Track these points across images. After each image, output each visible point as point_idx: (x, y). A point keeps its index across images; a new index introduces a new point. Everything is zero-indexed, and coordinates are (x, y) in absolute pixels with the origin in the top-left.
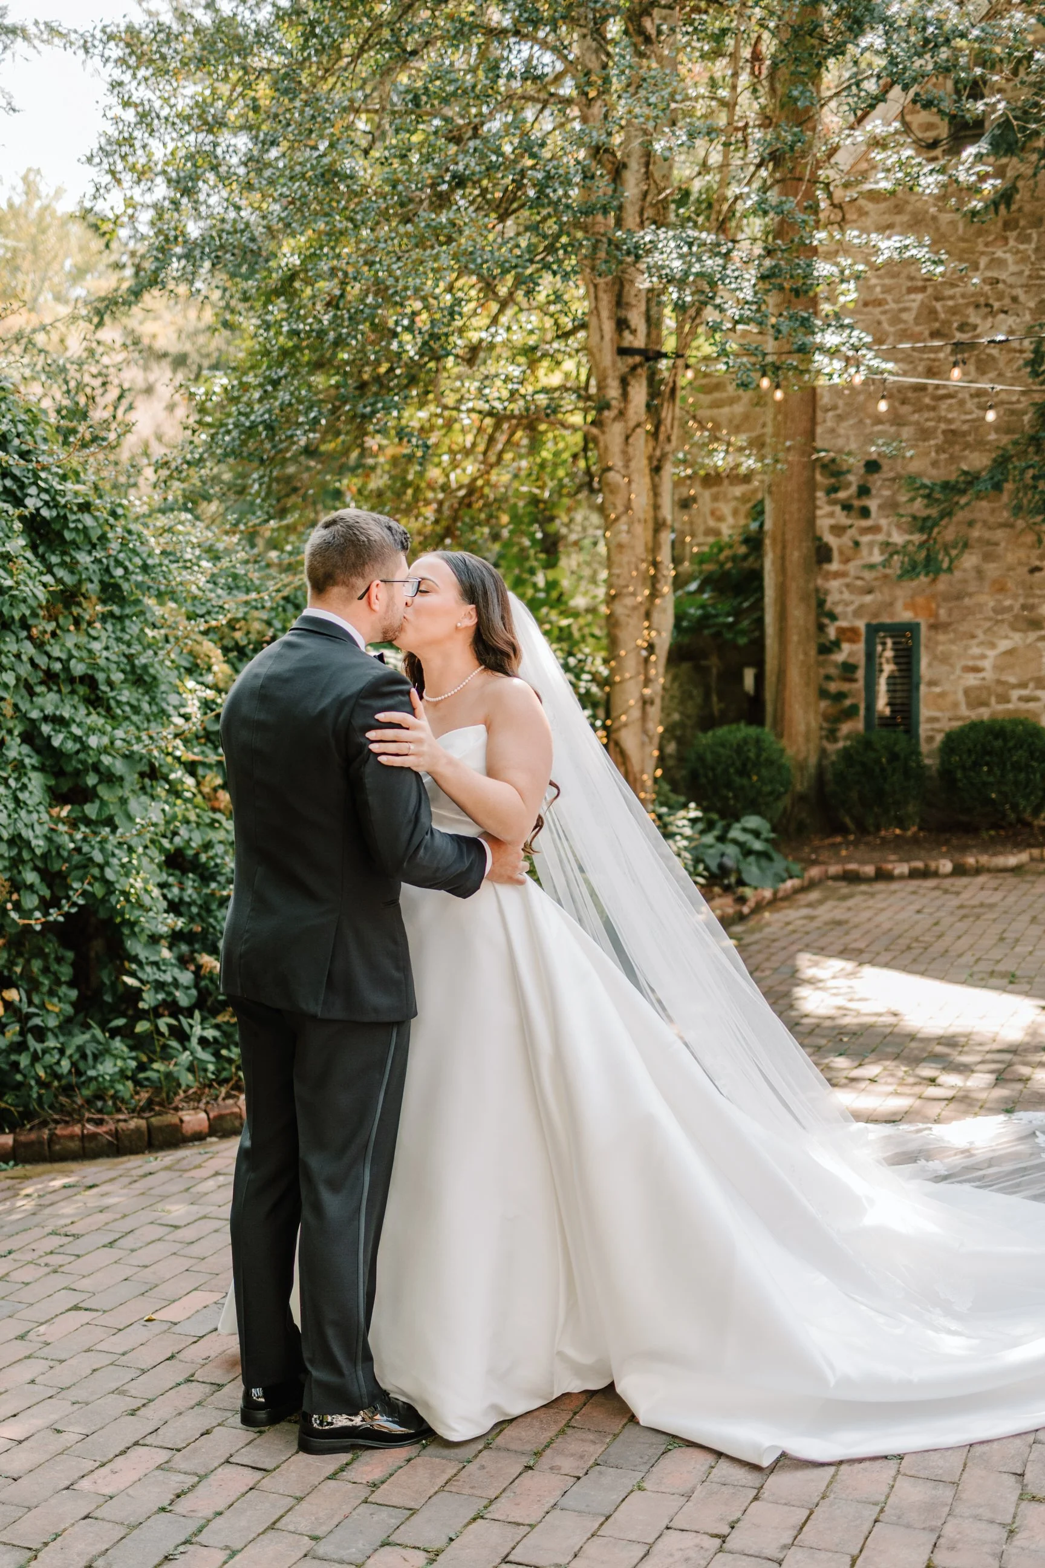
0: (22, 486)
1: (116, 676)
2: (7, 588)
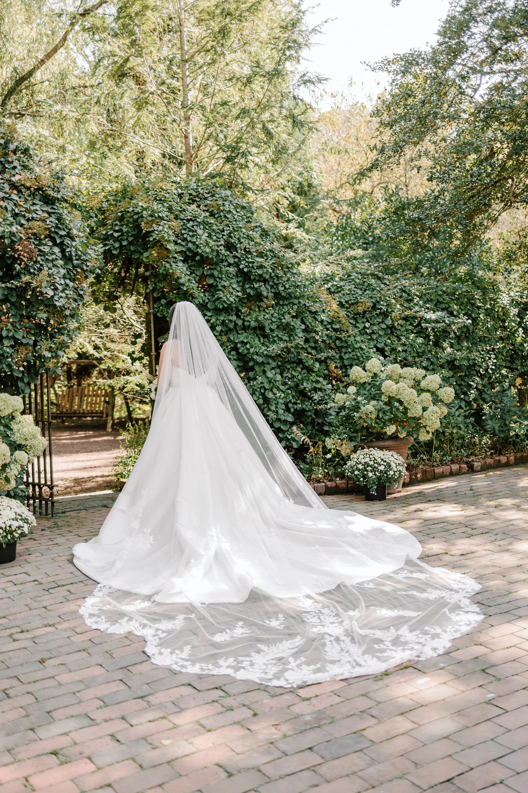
1: (274, 327)
2: (221, 298)
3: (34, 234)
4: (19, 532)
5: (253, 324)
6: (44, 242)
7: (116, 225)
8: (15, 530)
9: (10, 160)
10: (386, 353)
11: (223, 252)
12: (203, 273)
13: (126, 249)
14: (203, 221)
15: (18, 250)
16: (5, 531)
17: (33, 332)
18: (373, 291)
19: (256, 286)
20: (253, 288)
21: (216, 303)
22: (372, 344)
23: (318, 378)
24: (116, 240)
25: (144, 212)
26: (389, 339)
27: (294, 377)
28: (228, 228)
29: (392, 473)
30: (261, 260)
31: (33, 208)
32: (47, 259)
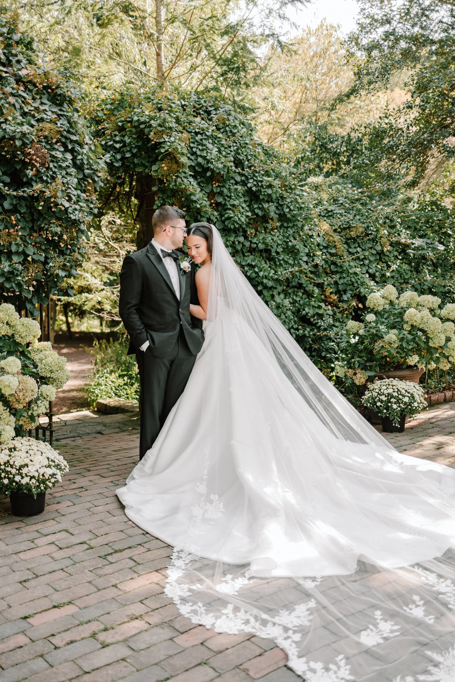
0: (247, 179)
1: (280, 250)
2: (231, 217)
3: (46, 137)
4: (53, 480)
5: (261, 246)
6: (56, 147)
7: (116, 135)
8: (49, 479)
9: (14, 52)
10: (377, 279)
11: (234, 168)
12: (212, 190)
13: (128, 161)
14: (212, 135)
15: (29, 154)
16: (38, 481)
17: (43, 247)
18: (362, 216)
19: (266, 206)
20: (262, 209)
21: (226, 223)
22: (364, 269)
23: (321, 304)
24: (118, 151)
25: (152, 122)
26: (378, 264)
27: (296, 301)
28: (235, 144)
29: (416, 404)
30: (269, 179)
31: (42, 108)
32: (60, 166)
